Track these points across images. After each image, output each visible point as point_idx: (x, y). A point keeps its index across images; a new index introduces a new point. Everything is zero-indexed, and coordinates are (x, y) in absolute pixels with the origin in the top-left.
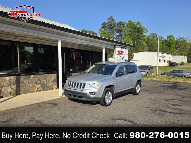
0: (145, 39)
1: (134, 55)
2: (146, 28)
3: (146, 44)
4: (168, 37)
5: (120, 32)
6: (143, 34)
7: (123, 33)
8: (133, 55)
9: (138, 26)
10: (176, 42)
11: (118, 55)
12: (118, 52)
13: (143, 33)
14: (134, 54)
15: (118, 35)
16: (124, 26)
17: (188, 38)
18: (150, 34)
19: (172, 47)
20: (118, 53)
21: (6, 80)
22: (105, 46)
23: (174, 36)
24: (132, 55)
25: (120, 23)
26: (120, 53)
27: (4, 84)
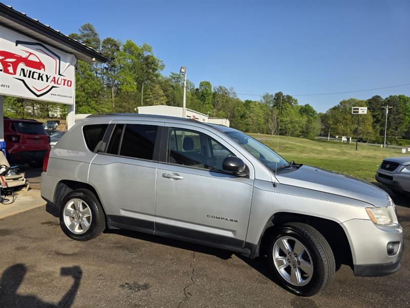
0: (160, 83)
1: (139, 110)
2: (162, 61)
3: (161, 92)
4: (201, 85)
5: (110, 61)
6: (157, 72)
7: (117, 64)
8: (137, 110)
9: (146, 54)
10: (214, 95)
11: (5, 71)
13: (157, 70)
14: (138, 108)
15: (107, 67)
16: (118, 50)
17: (231, 89)
18: (171, 75)
19: (207, 102)
20: (5, 64)
23: (211, 84)
24: (135, 109)
25: (108, 41)
26: (22, 65)
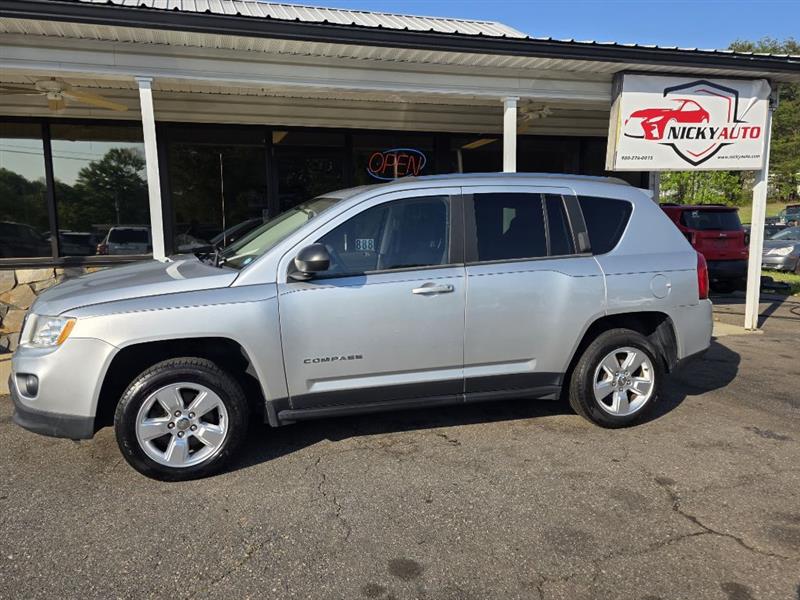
11: (649, 136)
12: (641, 120)
20: (647, 127)
21: (19, 282)
22: (515, 90)
26: (672, 123)
27: (12, 301)
